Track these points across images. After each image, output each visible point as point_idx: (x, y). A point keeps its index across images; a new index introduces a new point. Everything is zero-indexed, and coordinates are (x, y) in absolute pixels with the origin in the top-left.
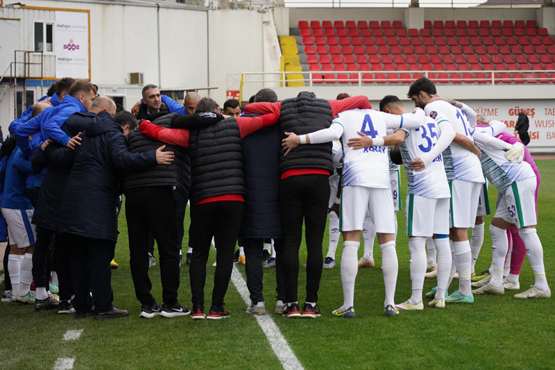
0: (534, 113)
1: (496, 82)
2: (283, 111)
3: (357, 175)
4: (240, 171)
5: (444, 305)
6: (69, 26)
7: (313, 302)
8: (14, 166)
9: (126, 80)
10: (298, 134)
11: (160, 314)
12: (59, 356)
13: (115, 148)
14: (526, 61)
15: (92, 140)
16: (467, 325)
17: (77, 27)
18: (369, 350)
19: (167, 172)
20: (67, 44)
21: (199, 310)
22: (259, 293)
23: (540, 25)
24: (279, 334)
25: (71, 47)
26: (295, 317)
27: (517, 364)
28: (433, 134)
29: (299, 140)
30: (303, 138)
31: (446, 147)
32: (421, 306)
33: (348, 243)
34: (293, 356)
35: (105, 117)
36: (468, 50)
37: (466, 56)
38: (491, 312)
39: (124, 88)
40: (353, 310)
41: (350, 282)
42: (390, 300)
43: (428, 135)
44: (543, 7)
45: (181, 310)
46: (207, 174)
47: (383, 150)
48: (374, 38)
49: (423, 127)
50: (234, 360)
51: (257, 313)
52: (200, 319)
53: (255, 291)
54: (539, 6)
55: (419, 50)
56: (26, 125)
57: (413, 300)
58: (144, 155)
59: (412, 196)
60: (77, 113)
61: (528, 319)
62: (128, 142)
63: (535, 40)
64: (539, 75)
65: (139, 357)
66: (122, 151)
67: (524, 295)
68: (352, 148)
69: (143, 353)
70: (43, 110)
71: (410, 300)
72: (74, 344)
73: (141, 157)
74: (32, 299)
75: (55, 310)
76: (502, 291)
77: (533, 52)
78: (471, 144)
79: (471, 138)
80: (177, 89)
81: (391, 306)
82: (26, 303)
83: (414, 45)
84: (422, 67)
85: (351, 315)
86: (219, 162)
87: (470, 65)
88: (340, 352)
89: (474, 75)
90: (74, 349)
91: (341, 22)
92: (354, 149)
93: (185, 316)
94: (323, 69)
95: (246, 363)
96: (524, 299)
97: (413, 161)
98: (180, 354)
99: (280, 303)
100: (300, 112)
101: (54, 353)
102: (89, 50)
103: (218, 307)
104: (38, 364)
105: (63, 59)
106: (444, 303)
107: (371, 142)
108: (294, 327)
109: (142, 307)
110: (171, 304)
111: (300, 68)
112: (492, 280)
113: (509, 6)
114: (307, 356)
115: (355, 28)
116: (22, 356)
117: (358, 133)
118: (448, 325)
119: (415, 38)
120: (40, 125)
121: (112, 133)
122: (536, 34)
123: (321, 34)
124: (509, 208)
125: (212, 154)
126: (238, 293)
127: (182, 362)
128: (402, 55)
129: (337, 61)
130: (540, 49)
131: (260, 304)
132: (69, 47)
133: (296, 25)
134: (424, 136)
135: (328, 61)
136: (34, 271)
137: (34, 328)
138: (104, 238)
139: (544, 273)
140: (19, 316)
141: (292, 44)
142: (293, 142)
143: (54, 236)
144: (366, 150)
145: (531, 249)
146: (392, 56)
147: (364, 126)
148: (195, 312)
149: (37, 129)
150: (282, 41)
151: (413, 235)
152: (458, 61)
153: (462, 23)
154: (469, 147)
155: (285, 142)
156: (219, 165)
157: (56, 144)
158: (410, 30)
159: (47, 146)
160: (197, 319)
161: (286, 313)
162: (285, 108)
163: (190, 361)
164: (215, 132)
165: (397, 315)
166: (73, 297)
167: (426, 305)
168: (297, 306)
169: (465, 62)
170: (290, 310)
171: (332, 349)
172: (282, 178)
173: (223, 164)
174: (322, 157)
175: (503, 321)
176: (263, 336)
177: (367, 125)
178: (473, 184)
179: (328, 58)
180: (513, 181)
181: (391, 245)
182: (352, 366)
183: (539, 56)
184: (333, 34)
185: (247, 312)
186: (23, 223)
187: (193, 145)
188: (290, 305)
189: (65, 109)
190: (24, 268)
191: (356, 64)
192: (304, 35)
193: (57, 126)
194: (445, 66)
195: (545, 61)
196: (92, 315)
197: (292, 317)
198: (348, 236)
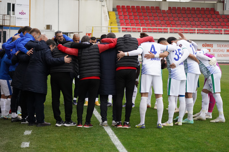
0: (213, 46)
1: (197, 33)
2: (118, 42)
3: (148, 70)
4: (99, 67)
5: (181, 124)
6: (22, 5)
7: (128, 122)
8: (4, 62)
9: (44, 28)
10: (124, 52)
11: (64, 125)
12: (23, 141)
13: (47, 56)
14: (210, 25)
15: (37, 52)
16: (191, 133)
17: (25, 5)
18: (152, 142)
19: (68, 66)
20: (21, 12)
21: (80, 123)
22: (105, 117)
23: (216, 10)
24: (114, 134)
25: (22, 13)
26: (120, 128)
27: (214, 150)
28: (180, 53)
29: (125, 54)
30: (126, 54)
31: (185, 59)
32: (172, 125)
33: (143, 97)
34: (120, 144)
35: (43, 42)
36: (186, 19)
37: (185, 22)
38: (201, 128)
39: (44, 31)
40: (144, 125)
41: (143, 114)
42: (160, 121)
43: (178, 53)
44: (217, 2)
45: (73, 123)
46: (85, 68)
47: (159, 60)
48: (148, 14)
49: (176, 50)
50: (96, 145)
51: (104, 126)
52: (80, 127)
53: (104, 116)
54: (216, 2)
55: (166, 19)
56: (10, 45)
57: (169, 122)
58: (59, 59)
59: (170, 79)
60: (31, 41)
61: (217, 131)
62: (52, 53)
63: (214, 16)
64: (215, 30)
65: (56, 142)
66: (50, 57)
67: (214, 121)
68: (146, 58)
69: (58, 141)
70: (16, 39)
71: (167, 122)
72: (29, 136)
73: (58, 60)
74: (9, 117)
75: (20, 122)
76: (205, 119)
77: (213, 21)
78: (195, 58)
79: (195, 56)
80: (65, 32)
81: (160, 124)
82: (7, 119)
83: (164, 17)
84: (167, 26)
85: (143, 127)
86: (90, 63)
87: (187, 26)
88: (140, 143)
89: (188, 30)
90: (29, 138)
91: (134, 6)
92: (147, 59)
93: (74, 126)
94: (126, 26)
95: (101, 146)
96: (214, 123)
97: (171, 64)
98: (74, 142)
99: (114, 122)
100: (125, 43)
101: (21, 140)
102: (30, 15)
103: (88, 122)
104: (14, 144)
105: (19, 18)
106: (181, 123)
107: (154, 56)
108: (120, 132)
109: (56, 122)
110: (68, 121)
111: (117, 25)
112: (201, 115)
113: (203, 2)
114: (127, 144)
115: (140, 9)
116: (7, 141)
117: (149, 52)
118: (183, 132)
119: (165, 14)
120: (15, 45)
121: (46, 49)
122: (214, 14)
123: (126, 11)
124: (209, 85)
125: (87, 59)
126: (95, 117)
127: (75, 145)
128: (159, 20)
129: (132, 22)
130: (216, 20)
131: (106, 122)
132: (21, 13)
133: (115, 7)
134: (176, 54)
135: (129, 22)
136: (11, 106)
137: (11, 129)
138: (42, 93)
139: (223, 112)
140: (4, 124)
141: (114, 15)
142: (122, 55)
143: (20, 91)
144: (152, 59)
145: (218, 102)
146: (155, 21)
147: (151, 49)
148: (78, 124)
149: (14, 47)
150: (110, 14)
151: (170, 95)
152: (182, 24)
153: (184, 8)
154: (194, 59)
155: (118, 55)
156: (90, 64)
157: (22, 53)
158: (162, 10)
159: (18, 54)
160: (79, 127)
161: (116, 126)
162: (119, 41)
163: (78, 145)
164: (89, 50)
165: (162, 128)
166: (27, 117)
167: (174, 124)
168: (121, 123)
169: (185, 24)
170: (118, 125)
171: (136, 141)
172: (117, 70)
173: (92, 64)
174: (134, 62)
175: (207, 131)
176: (107, 135)
177: (153, 49)
178: (196, 75)
179: (128, 21)
180: (212, 73)
181: (161, 99)
182: (146, 149)
183: (215, 23)
184: (131, 11)
185: (100, 125)
186: (7, 86)
187: (80, 55)
188: (118, 122)
189: (27, 39)
190: (7, 104)
191: (140, 24)
192: (119, 11)
193: (23, 46)
194: (177, 26)
195: (218, 25)
196: (35, 124)
197: (119, 128)
198: (143, 95)
